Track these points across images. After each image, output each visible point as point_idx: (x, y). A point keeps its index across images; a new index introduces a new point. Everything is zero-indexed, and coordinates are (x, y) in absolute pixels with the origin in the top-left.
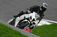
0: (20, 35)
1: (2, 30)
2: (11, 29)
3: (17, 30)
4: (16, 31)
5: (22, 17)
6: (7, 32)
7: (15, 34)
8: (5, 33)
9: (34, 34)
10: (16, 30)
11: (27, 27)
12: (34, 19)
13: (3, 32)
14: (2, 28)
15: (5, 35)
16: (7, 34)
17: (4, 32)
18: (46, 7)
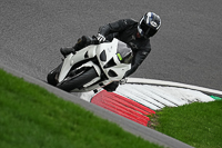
0: (117, 134)
1: (63, 120)
2: (91, 116)
3: (110, 120)
4: (106, 122)
5: (80, 54)
6: (78, 123)
7: (102, 132)
8: (72, 129)
9: (163, 131)
10: (104, 118)
11: (92, 82)
12: (112, 59)
13: (66, 127)
14: (61, 111)
15: (73, 134)
16: (78, 131)
17: (69, 124)
18: (154, 24)
